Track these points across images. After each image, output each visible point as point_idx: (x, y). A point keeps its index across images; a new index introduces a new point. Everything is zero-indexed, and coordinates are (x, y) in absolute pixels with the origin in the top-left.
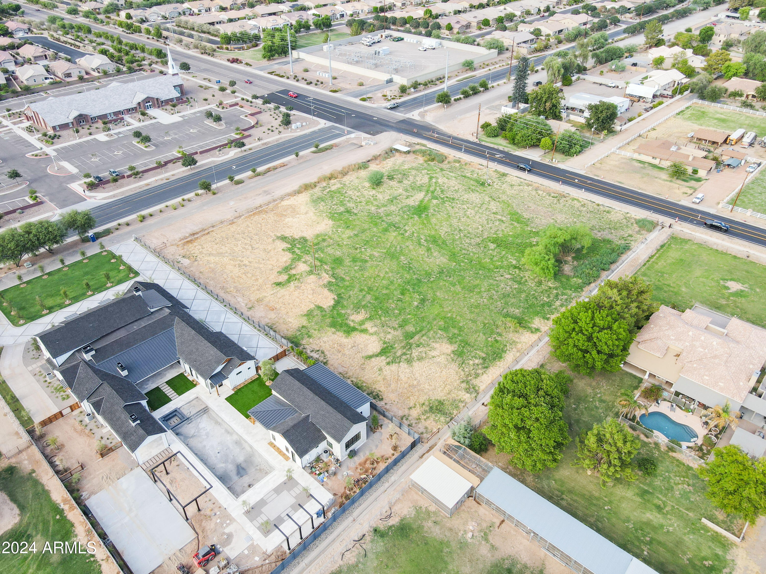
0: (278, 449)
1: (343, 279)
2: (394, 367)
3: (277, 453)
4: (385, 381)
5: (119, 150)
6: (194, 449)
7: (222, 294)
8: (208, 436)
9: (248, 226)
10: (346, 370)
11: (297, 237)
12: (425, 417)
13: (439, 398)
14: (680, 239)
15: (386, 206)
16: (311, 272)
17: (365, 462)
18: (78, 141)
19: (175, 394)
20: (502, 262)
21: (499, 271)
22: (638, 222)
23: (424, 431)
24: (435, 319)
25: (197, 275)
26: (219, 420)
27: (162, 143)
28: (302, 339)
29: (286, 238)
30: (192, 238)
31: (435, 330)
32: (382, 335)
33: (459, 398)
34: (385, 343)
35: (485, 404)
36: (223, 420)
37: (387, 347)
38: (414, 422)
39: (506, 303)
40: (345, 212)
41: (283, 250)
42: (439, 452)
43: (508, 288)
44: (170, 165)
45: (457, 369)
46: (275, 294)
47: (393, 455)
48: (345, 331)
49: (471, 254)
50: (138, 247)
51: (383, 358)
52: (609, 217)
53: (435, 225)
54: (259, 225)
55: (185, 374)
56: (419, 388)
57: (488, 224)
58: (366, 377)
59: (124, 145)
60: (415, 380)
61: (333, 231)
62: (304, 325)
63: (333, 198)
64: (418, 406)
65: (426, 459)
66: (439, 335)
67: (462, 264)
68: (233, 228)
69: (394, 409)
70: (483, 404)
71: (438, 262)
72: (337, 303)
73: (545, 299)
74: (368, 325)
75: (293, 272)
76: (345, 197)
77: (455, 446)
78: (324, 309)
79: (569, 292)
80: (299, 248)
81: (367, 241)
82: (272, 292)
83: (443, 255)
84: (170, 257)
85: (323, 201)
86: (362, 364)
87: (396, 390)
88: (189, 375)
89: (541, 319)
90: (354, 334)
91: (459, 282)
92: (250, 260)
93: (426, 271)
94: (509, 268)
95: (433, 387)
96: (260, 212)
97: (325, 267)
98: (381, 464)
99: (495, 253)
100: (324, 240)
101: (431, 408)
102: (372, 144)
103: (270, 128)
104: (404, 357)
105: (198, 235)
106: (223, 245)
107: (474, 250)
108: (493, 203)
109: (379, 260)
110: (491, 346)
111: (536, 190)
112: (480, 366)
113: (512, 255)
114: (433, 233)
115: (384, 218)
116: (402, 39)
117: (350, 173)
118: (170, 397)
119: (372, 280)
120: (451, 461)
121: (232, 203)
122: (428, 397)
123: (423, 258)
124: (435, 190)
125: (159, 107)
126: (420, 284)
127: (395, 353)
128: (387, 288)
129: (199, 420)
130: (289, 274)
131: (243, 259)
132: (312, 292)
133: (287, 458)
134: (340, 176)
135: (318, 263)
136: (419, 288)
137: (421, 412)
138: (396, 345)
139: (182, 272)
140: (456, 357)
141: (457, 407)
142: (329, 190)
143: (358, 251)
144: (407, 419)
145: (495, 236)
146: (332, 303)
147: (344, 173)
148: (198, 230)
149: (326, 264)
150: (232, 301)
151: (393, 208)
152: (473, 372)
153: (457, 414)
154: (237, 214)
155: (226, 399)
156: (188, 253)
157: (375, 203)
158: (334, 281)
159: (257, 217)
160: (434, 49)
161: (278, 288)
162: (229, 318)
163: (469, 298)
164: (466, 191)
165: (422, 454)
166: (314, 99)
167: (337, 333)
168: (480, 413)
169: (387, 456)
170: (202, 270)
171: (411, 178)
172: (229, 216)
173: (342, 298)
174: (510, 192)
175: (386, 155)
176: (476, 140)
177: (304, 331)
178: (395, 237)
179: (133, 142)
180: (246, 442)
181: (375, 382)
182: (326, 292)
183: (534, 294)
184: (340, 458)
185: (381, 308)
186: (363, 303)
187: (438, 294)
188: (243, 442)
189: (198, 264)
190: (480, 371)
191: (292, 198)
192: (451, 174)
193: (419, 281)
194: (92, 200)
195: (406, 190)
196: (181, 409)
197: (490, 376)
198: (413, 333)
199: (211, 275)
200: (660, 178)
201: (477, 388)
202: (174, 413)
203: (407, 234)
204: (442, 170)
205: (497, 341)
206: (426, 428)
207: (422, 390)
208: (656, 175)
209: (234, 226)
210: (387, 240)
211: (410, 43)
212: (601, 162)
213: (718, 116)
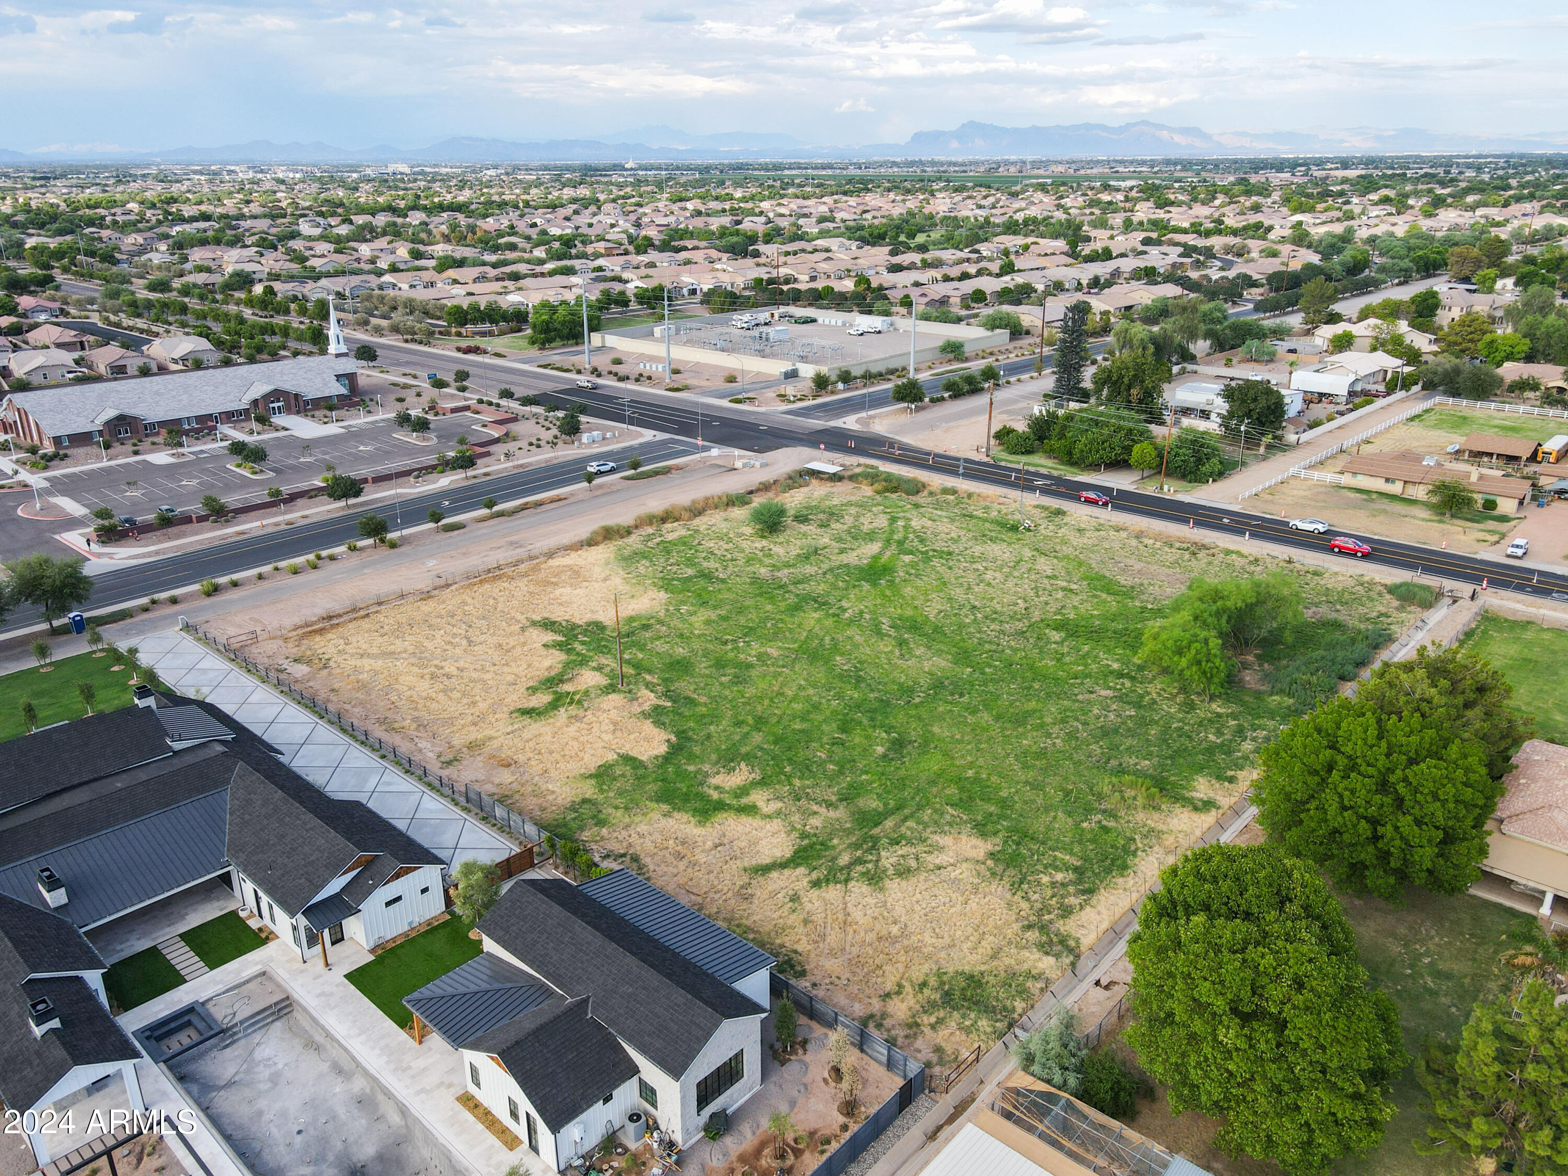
0: (488, 1113)
1: (690, 702)
2: (833, 893)
3: (480, 1127)
4: (810, 926)
5: (191, 477)
6: (225, 1121)
7: (378, 732)
8: (275, 1084)
9: (464, 603)
10: (699, 900)
11: (580, 623)
12: (933, 1019)
13: (967, 969)
14: (1506, 620)
15: (793, 566)
16: (611, 689)
17: (758, 1152)
18: (105, 464)
19: (202, 964)
20: (1086, 665)
21: (1082, 683)
22: (1392, 590)
23: (934, 1058)
24: (933, 782)
25: (322, 695)
26: (319, 1038)
27: (293, 468)
28: (582, 829)
29: (554, 623)
30: (327, 624)
31: (938, 806)
32: (796, 818)
33: (1026, 966)
34: (803, 836)
35: (1104, 982)
36: (328, 1035)
37: (812, 846)
38: (900, 1033)
39: (1114, 747)
40: (696, 577)
41: (544, 646)
42: (990, 1113)
43: (1112, 716)
44: (300, 502)
45: (1008, 896)
46: (517, 734)
47: (845, 1128)
48: (695, 810)
49: (1008, 651)
50: (188, 642)
51: (801, 870)
52: (1322, 582)
53: (913, 598)
54: (491, 601)
55: (242, 914)
56: (906, 942)
57: (1038, 596)
58: (755, 918)
59: (207, 470)
60: (895, 923)
61: (667, 610)
62: (587, 796)
63: (668, 552)
64: (908, 988)
65: (948, 1140)
66: (948, 817)
67: (987, 670)
68: (427, 607)
69: (841, 999)
70: (1098, 983)
71: (927, 666)
72: (676, 751)
73: (1212, 737)
74: (758, 797)
75: (567, 687)
76: (696, 551)
77: (1041, 1094)
78: (641, 762)
79: (1271, 724)
80: (583, 643)
81: (751, 629)
82: (510, 729)
83: (939, 653)
84: (262, 661)
85: (645, 558)
86: (742, 887)
87: (843, 950)
88: (252, 915)
89: (1213, 782)
90: (720, 817)
91: (984, 706)
92: (461, 664)
93: (901, 685)
94: (1106, 676)
95: (947, 940)
96: (499, 577)
97: (648, 677)
98: (807, 1156)
99: (1066, 650)
100: (646, 627)
101: (947, 995)
102: (758, 464)
103: (535, 442)
104: (859, 868)
105: (342, 620)
106: (398, 637)
107: (1013, 643)
108: (1042, 559)
109: (781, 663)
110: (1093, 841)
111: (1137, 537)
112: (1071, 889)
113: (1109, 651)
114: (909, 612)
115: (791, 588)
116: (814, 321)
117: (709, 512)
118: (183, 973)
119: (766, 702)
120: (1033, 1139)
121: (431, 563)
122: (935, 968)
123: (889, 660)
124: (906, 538)
125: (298, 412)
126: (889, 710)
127: (834, 859)
128: (803, 719)
129: (257, 1037)
130: (556, 693)
131: (443, 664)
132: (611, 727)
133: (511, 1142)
134: (686, 515)
135: (629, 670)
136: (887, 717)
137: (918, 1007)
138: (835, 841)
139: (286, 689)
140: (1001, 867)
141: (1023, 992)
142: (659, 539)
143: (729, 647)
144: (879, 1026)
145: (1059, 617)
146: (663, 749)
147: (697, 511)
148: (341, 612)
149: (650, 672)
150: (404, 748)
151: (809, 569)
152: (1053, 902)
153: (1025, 1011)
154: (442, 582)
155: (349, 976)
156: (309, 653)
157: (767, 561)
158: (669, 704)
159: (487, 586)
160: (879, 332)
161: (527, 720)
162: (388, 784)
163: (1017, 737)
164: (976, 539)
165: (931, 1128)
166: (632, 401)
167: (675, 814)
168: (1094, 1009)
169: (827, 1132)
170: (336, 686)
171: (849, 520)
172: (423, 583)
173: (689, 739)
174: (1076, 540)
175: (790, 482)
176: (986, 459)
177: (586, 810)
178: (819, 620)
179: (228, 466)
180: (389, 1095)
181: (781, 930)
182: (648, 727)
183: (1181, 729)
184: (678, 1137)
185: (789, 760)
186: (744, 750)
187: (936, 729)
188: (381, 1097)
189: (330, 674)
190: (1072, 901)
191: (574, 555)
192: (939, 513)
193: (885, 703)
194: (105, 561)
195: (840, 540)
196: (209, 1006)
197: (1104, 911)
198: (880, 814)
199: (359, 695)
200: (1414, 517)
201: (1072, 943)
202: (186, 1018)
203: (847, 615)
204: (917, 506)
205: (1106, 830)
206: (938, 1050)
207: (917, 949)
208: (1403, 513)
209: (432, 603)
210: (800, 625)
211: (829, 326)
212: (1271, 490)
213: (1496, 422)
